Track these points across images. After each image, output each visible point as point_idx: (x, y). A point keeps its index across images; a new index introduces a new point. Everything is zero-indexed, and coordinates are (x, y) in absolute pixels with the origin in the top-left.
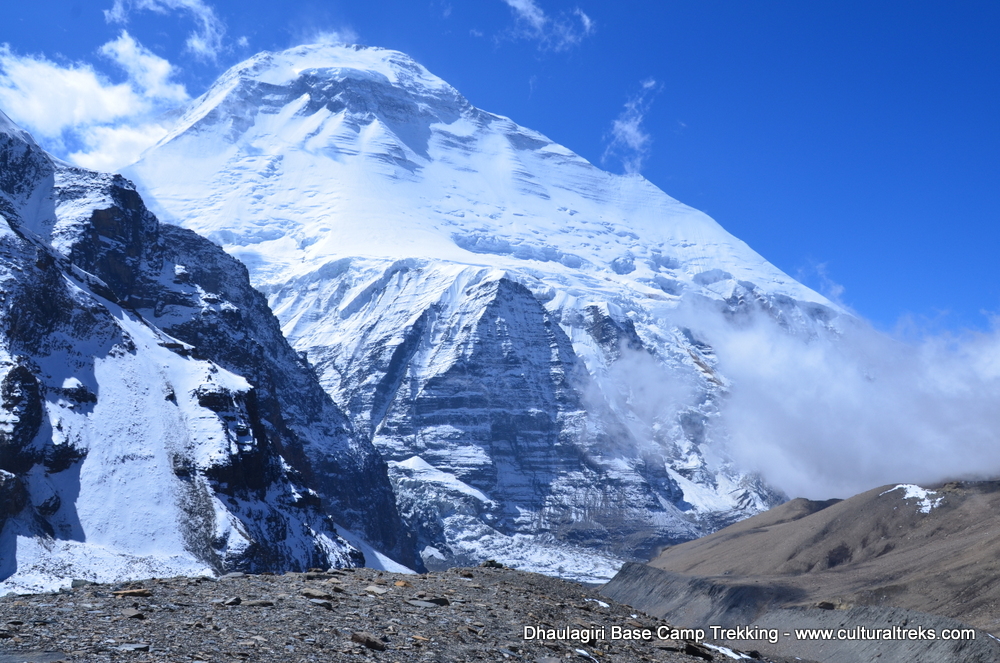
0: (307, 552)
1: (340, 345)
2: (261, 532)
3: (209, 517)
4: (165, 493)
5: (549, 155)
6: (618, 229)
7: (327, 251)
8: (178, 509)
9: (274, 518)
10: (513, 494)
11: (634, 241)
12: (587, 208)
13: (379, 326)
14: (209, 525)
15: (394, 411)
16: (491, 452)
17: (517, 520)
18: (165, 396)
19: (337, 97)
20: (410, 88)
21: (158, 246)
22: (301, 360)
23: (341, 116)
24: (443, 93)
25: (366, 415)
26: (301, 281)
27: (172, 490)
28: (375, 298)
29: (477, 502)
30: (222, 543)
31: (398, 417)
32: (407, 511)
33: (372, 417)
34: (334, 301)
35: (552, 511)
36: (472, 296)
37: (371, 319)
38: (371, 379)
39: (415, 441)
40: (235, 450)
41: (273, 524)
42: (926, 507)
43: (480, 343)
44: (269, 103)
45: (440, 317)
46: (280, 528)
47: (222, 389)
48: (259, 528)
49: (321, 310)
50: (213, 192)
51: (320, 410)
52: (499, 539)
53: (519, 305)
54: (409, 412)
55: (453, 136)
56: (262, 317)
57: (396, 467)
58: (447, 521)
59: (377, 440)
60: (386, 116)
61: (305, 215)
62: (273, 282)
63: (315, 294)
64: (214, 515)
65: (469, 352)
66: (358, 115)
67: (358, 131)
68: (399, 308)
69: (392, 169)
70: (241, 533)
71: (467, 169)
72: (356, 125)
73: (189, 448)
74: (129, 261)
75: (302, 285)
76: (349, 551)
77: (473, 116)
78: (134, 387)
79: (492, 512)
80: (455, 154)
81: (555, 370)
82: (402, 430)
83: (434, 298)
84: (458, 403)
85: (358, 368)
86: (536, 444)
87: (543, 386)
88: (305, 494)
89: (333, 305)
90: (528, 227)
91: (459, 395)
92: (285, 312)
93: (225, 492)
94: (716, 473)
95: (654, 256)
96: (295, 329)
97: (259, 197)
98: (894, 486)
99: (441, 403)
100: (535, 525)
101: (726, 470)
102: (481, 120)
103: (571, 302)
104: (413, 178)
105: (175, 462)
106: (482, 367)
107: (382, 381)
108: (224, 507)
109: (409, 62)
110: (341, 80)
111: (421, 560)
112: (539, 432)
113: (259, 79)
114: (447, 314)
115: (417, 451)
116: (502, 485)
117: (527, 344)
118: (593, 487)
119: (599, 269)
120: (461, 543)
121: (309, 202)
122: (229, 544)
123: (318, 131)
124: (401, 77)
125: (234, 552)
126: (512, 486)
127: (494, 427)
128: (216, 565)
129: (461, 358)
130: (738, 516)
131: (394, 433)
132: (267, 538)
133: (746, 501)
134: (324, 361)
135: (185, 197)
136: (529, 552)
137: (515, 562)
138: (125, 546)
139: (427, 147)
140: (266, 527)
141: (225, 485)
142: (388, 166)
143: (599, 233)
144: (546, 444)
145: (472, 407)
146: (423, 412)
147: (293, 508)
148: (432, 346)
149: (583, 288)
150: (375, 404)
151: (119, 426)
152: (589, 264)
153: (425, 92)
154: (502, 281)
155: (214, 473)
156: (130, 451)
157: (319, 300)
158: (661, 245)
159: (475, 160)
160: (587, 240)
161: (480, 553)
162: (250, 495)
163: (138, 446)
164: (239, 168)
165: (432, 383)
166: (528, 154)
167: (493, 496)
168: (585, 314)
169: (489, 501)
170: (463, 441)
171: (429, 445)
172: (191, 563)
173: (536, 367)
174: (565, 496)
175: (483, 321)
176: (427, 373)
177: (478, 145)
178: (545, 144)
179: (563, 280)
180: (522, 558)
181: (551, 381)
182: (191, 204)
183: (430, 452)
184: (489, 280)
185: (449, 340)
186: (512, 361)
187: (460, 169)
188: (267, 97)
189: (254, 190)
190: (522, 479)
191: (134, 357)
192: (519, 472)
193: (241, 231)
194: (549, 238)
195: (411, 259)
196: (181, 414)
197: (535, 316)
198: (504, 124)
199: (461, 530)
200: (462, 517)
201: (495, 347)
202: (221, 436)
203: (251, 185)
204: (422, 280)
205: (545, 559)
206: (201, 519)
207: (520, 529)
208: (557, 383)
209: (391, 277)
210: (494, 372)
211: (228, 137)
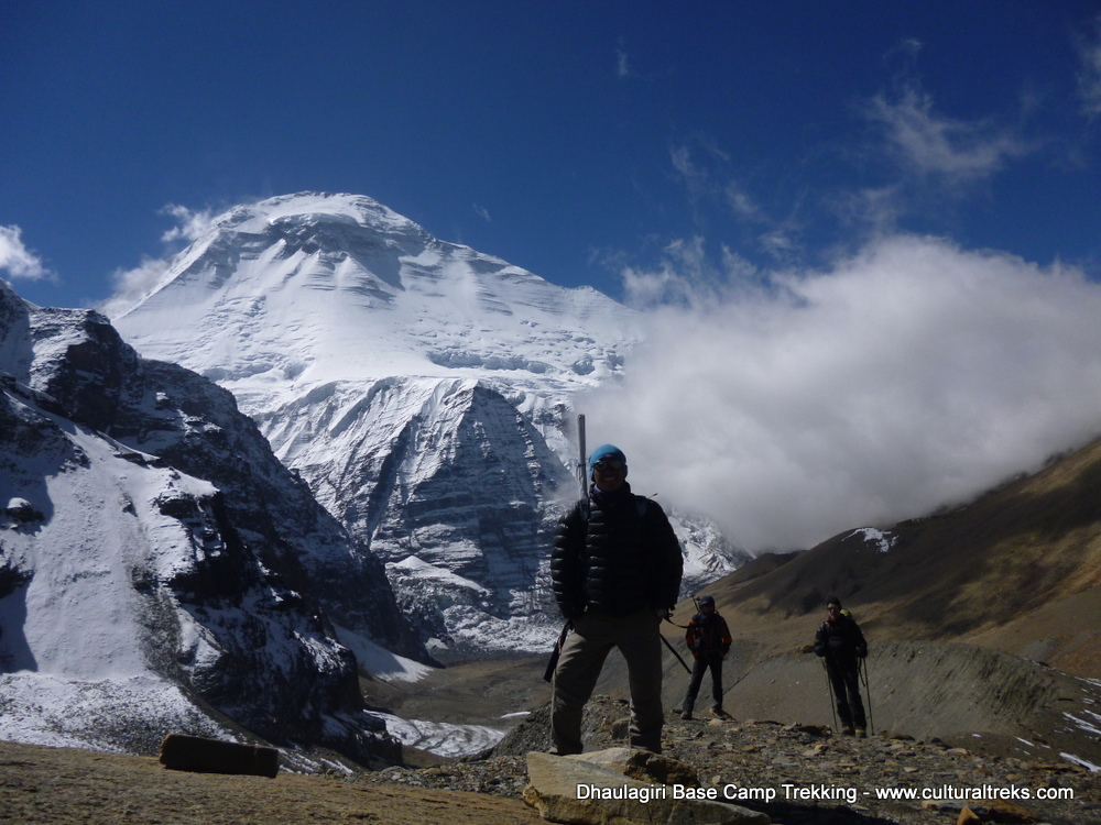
0: (290, 657)
1: (332, 461)
2: (235, 641)
3: (174, 631)
4: (123, 609)
5: (507, 276)
6: (575, 336)
7: (312, 379)
8: (138, 626)
9: (250, 625)
11: (591, 345)
12: (546, 320)
13: (367, 440)
14: (174, 639)
15: (388, 516)
16: (480, 546)
17: (511, 604)
18: (122, 508)
19: (311, 240)
20: (378, 227)
21: (137, 376)
22: (294, 477)
23: (316, 256)
24: (408, 229)
25: (362, 523)
26: (292, 407)
27: (130, 606)
28: (362, 416)
29: (473, 592)
30: (189, 657)
31: (392, 522)
32: (408, 607)
33: (368, 524)
34: (323, 423)
35: (542, 592)
36: (450, 405)
37: (359, 435)
38: (363, 489)
39: (409, 542)
40: (200, 556)
41: (250, 630)
42: (885, 547)
43: (461, 447)
44: (248, 250)
45: (422, 427)
46: (258, 634)
47: (185, 495)
48: (233, 636)
49: (313, 432)
50: (202, 334)
51: (316, 521)
52: (496, 624)
53: (493, 410)
54: (402, 517)
55: (421, 267)
56: (252, 439)
57: (394, 568)
58: (446, 613)
59: (375, 545)
60: (357, 253)
61: (290, 348)
62: (265, 410)
63: (305, 417)
64: (179, 627)
65: (452, 456)
66: (331, 254)
67: (333, 268)
68: (384, 423)
69: (367, 300)
70: (210, 644)
71: (434, 295)
72: (330, 264)
73: (150, 559)
74: (108, 392)
75: (292, 410)
76: (337, 650)
77: (435, 248)
78: (87, 502)
79: (487, 600)
80: (423, 282)
81: (531, 465)
82: (397, 534)
83: (416, 410)
84: (446, 503)
85: (350, 481)
86: (521, 534)
87: (522, 480)
88: (287, 597)
89: (323, 427)
90: (495, 341)
91: (446, 496)
92: (279, 437)
93: (192, 602)
94: (685, 542)
95: (609, 357)
96: (290, 451)
97: (247, 335)
98: (854, 530)
99: (430, 505)
100: (528, 607)
101: (694, 539)
102: (443, 250)
103: (540, 403)
104: (387, 306)
105: (134, 575)
106: (465, 468)
107: (374, 490)
108: (191, 619)
109: (375, 204)
110: (314, 224)
111: (425, 651)
112: (523, 522)
113: (237, 230)
114: (429, 423)
115: (412, 551)
116: (494, 574)
117: (504, 444)
119: (562, 372)
120: (461, 631)
121: (294, 335)
122: (198, 658)
123: (296, 271)
124: (368, 218)
125: (203, 665)
126: (503, 574)
127: (482, 522)
128: (183, 682)
129: (445, 462)
130: (710, 578)
131: (389, 537)
132: (242, 646)
133: (714, 564)
134: (318, 478)
135: (176, 341)
136: (525, 632)
137: (513, 643)
138: (77, 672)
139: (399, 277)
140: (242, 634)
141: (191, 595)
142: (363, 297)
143: (559, 340)
144: (531, 533)
145: (459, 506)
146: (415, 515)
147: (275, 612)
148: (418, 454)
149: (550, 390)
150: (369, 512)
151: (70, 544)
152: (553, 369)
153: (391, 229)
154: (476, 389)
155: (178, 582)
156: (82, 569)
157: (309, 423)
158: (615, 347)
159: (442, 286)
160: (549, 348)
161: (480, 639)
162: (222, 603)
163: (92, 563)
164: (224, 311)
165: (421, 488)
166: (488, 277)
167: (486, 585)
168: (554, 412)
169: (484, 590)
170: (454, 537)
171: (423, 545)
172: (153, 683)
173: (514, 463)
175: (462, 427)
176: (415, 479)
177: (444, 272)
178: (503, 267)
179: (531, 385)
180: (519, 639)
181: (530, 475)
182: (182, 347)
183: (424, 551)
184: (464, 389)
185: (433, 447)
186: (492, 460)
187: (428, 295)
188: (247, 245)
189: (241, 329)
190: (513, 567)
191: (87, 471)
192: (509, 560)
193: (232, 368)
194: (515, 349)
195: (391, 378)
196: (141, 524)
197: (509, 418)
198: (464, 252)
199: (460, 619)
200: (459, 607)
201: (476, 449)
202: (185, 543)
203: (238, 325)
204: (403, 395)
205: (540, 637)
206: (165, 634)
207: (515, 612)
208: (535, 476)
209: (374, 395)
210: (477, 472)
211: (213, 283)
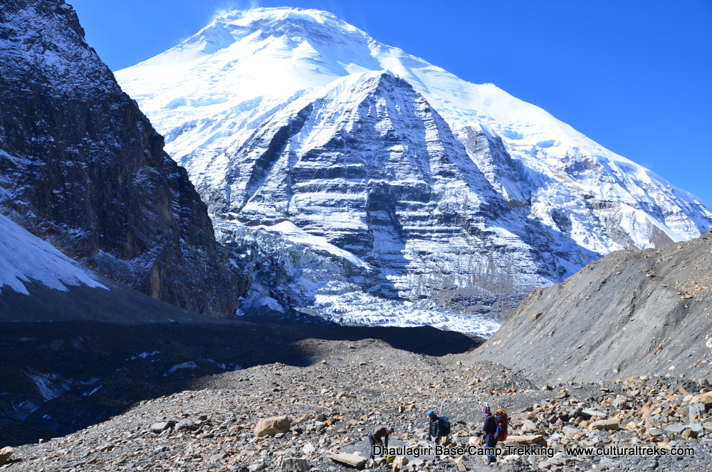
1: (236, 140)
5: (429, 71)
10: (390, 261)
12: (456, 101)
15: (270, 181)
16: (367, 220)
17: (393, 287)
19: (280, 29)
20: (333, 28)
23: (282, 38)
24: (356, 33)
25: (242, 185)
29: (348, 263)
31: (272, 186)
33: (248, 187)
35: (433, 277)
36: (356, 91)
38: (252, 154)
39: (287, 206)
43: (360, 122)
45: (324, 107)
53: (399, 96)
54: (284, 181)
57: (263, 229)
59: (250, 207)
65: (349, 129)
66: (293, 38)
68: (291, 109)
69: (314, 67)
72: (293, 45)
75: (223, 116)
79: (366, 276)
81: (435, 148)
82: (275, 197)
84: (335, 173)
85: (243, 152)
86: (416, 214)
91: (337, 166)
96: (209, 141)
99: (317, 173)
100: (413, 291)
102: (381, 48)
106: (362, 142)
107: (262, 156)
109: (333, 17)
112: (419, 203)
113: (229, 23)
114: (331, 105)
115: (288, 216)
116: (379, 252)
117: (407, 126)
118: (477, 253)
123: (264, 47)
124: (326, 22)
126: (389, 253)
127: (371, 196)
129: (341, 133)
131: (267, 200)
134: (219, 153)
143: (466, 114)
144: (427, 214)
145: (349, 177)
146: (299, 181)
148: (316, 130)
150: (252, 176)
153: (343, 31)
154: (385, 75)
165: (311, 155)
166: (415, 70)
167: (366, 261)
169: (363, 265)
170: (338, 207)
171: (302, 210)
173: (415, 144)
174: (447, 263)
175: (364, 105)
178: (427, 65)
183: (302, 217)
185: (331, 122)
186: (392, 138)
188: (234, 32)
189: (212, 77)
192: (398, 241)
193: (195, 99)
198: (397, 52)
201: (376, 126)
203: (211, 74)
207: (398, 295)
210: (374, 147)
211: (202, 51)
